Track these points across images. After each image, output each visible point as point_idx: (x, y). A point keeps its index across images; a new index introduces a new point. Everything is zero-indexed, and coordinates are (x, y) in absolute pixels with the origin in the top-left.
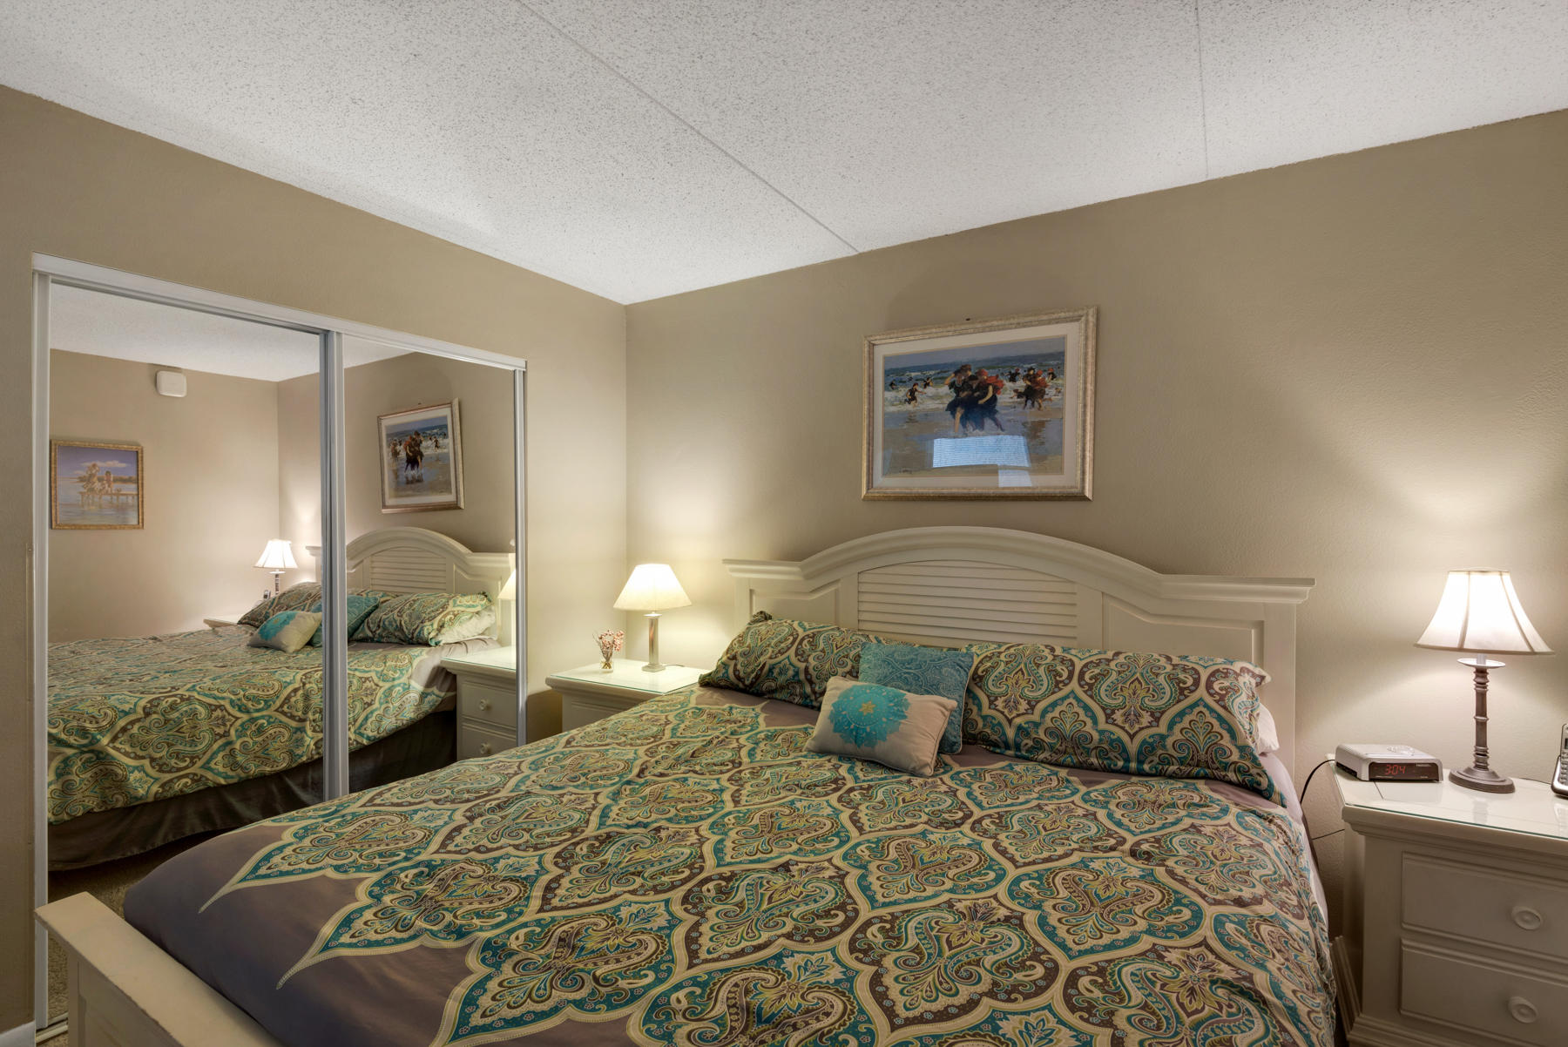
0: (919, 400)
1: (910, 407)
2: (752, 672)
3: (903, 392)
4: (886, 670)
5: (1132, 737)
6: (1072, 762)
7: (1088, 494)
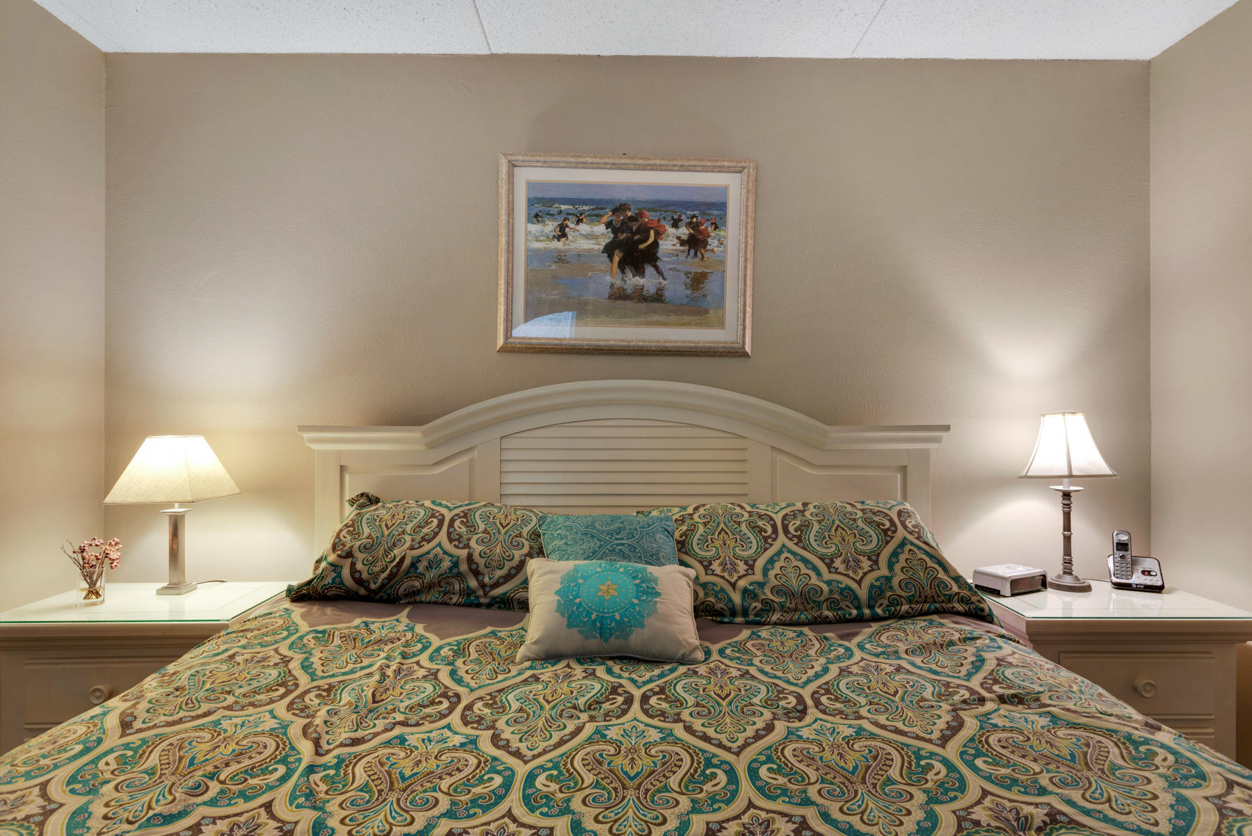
0: (570, 237)
1: (559, 245)
2: (383, 571)
3: (551, 226)
4: (592, 544)
5: (859, 583)
6: (807, 618)
7: (748, 349)
